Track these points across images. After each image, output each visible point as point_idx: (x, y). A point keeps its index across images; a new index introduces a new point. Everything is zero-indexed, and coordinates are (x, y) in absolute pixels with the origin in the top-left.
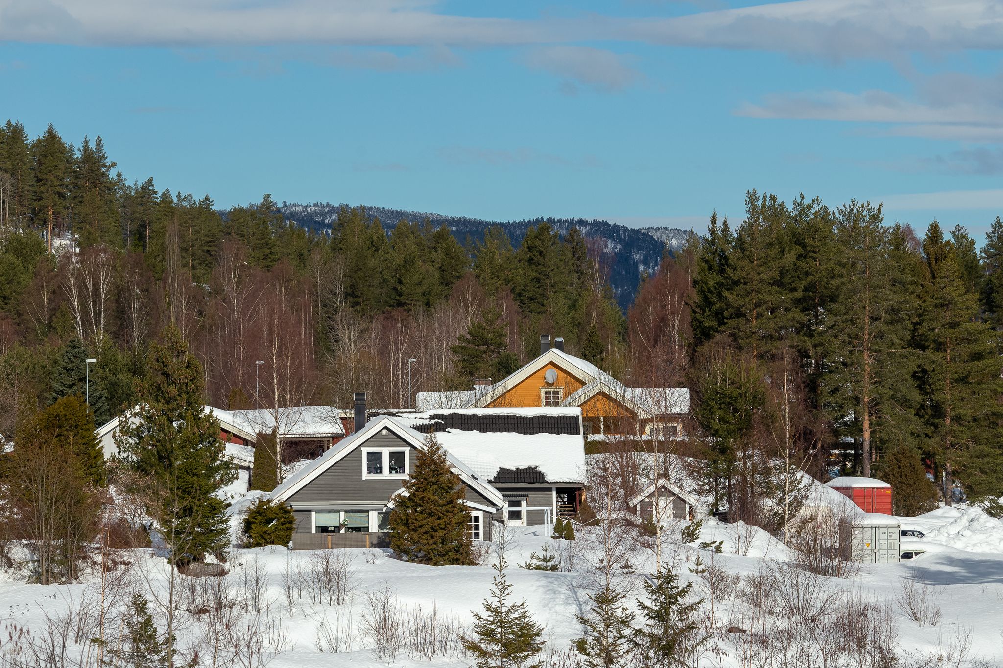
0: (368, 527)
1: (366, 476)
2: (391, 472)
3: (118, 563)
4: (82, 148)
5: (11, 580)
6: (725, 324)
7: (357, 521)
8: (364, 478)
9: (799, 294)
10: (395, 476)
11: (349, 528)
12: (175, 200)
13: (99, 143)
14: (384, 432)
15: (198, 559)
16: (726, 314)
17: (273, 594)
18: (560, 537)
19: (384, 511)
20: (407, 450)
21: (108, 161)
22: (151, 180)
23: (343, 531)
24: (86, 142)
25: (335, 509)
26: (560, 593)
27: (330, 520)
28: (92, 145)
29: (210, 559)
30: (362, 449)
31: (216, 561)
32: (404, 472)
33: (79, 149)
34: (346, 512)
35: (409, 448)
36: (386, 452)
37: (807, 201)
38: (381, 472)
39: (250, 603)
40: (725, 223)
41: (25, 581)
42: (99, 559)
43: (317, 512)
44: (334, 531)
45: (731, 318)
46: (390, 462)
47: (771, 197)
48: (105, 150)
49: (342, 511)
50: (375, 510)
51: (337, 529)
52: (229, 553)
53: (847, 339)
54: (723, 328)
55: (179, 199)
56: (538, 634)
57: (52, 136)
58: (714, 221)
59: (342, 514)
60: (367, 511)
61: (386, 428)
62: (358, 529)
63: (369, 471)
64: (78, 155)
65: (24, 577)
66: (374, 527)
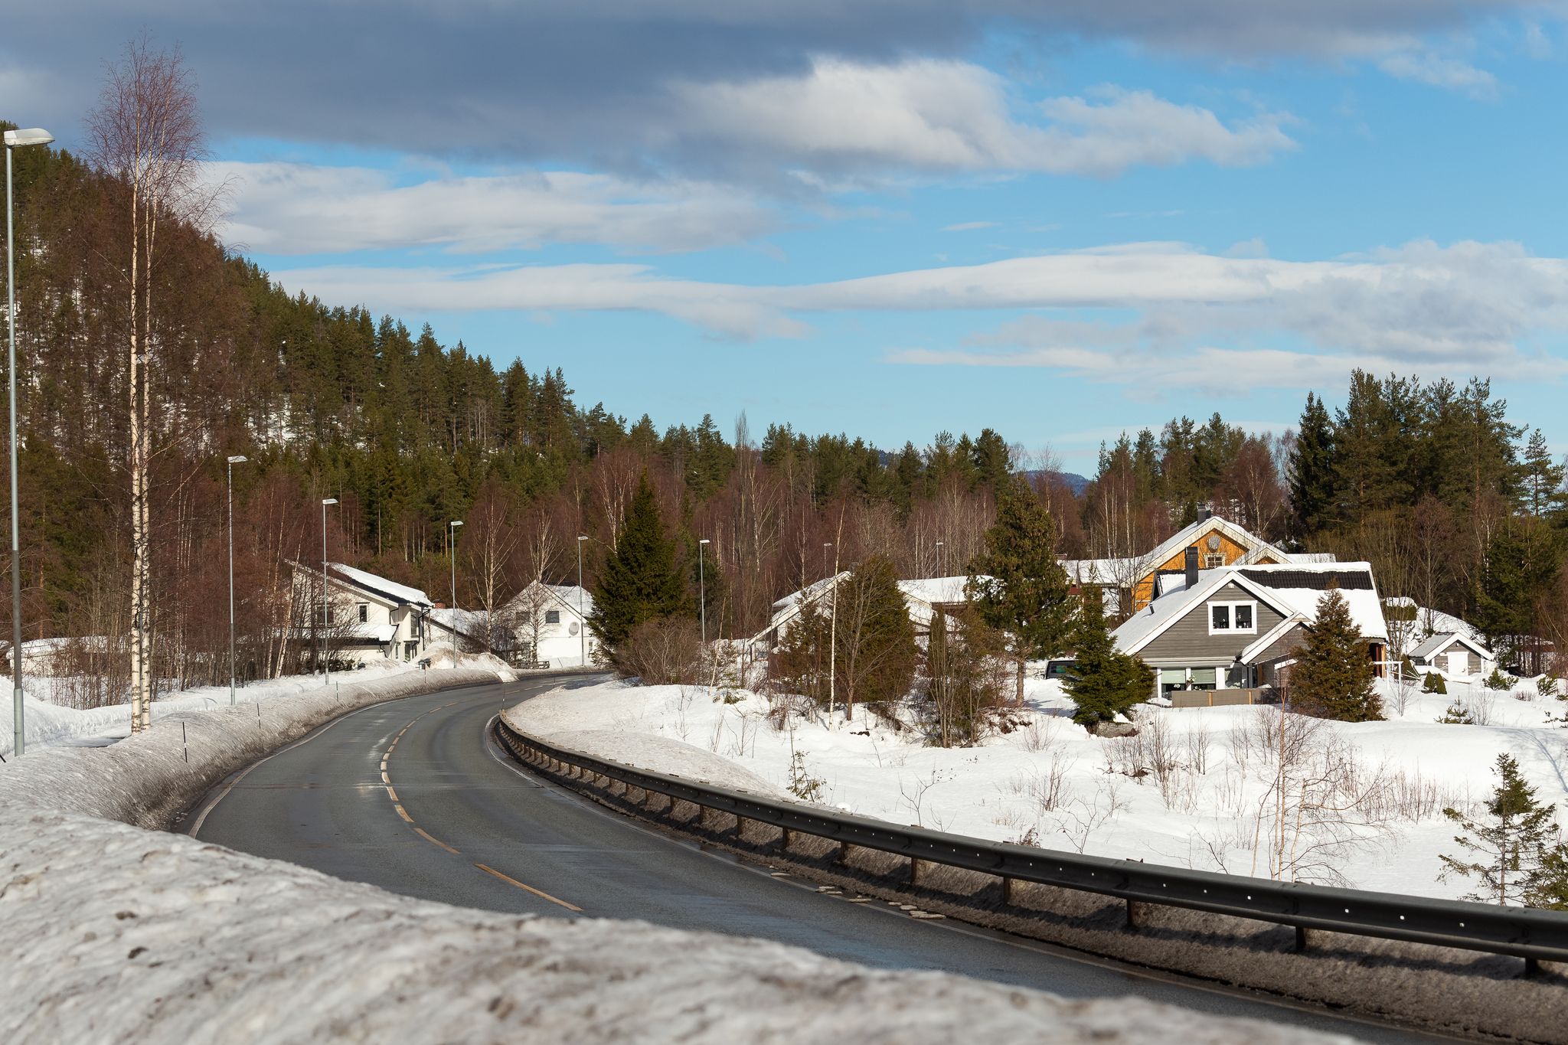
0: (1215, 685)
1: (1213, 631)
2: (1237, 627)
3: (1016, 724)
4: (544, 378)
5: (903, 743)
6: (1334, 495)
7: (1204, 678)
8: (1210, 634)
9: (1402, 466)
10: (1242, 631)
11: (1195, 685)
12: (618, 422)
13: (559, 373)
14: (1231, 585)
15: (1109, 718)
16: (1335, 486)
17: (1216, 755)
18: (1430, 691)
19: (1232, 667)
20: (1254, 604)
21: (568, 389)
22: (600, 405)
23: (1189, 688)
24: (548, 373)
25: (1181, 666)
26: (1527, 748)
27: (1176, 678)
28: (554, 375)
29: (1119, 718)
30: (1208, 603)
31: (1126, 720)
32: (1250, 626)
33: (542, 379)
34: (1192, 669)
35: (1256, 601)
36: (1232, 606)
37: (1398, 379)
38: (1227, 627)
39: (1194, 764)
40: (1319, 402)
41: (921, 744)
42: (996, 719)
43: (1163, 669)
44: (1179, 689)
45: (1340, 489)
46: (1237, 616)
47: (1368, 375)
48: (565, 379)
49: (1188, 667)
50: (1223, 666)
51: (1184, 686)
52: (1136, 711)
53: (1461, 507)
54: (1332, 500)
55: (621, 421)
56: (1530, 794)
57: (518, 369)
58: (1311, 399)
59: (1189, 671)
60: (1214, 668)
61: (1233, 581)
62: (1203, 687)
63: (1215, 627)
64: (541, 383)
65: (916, 741)
66: (1221, 684)
